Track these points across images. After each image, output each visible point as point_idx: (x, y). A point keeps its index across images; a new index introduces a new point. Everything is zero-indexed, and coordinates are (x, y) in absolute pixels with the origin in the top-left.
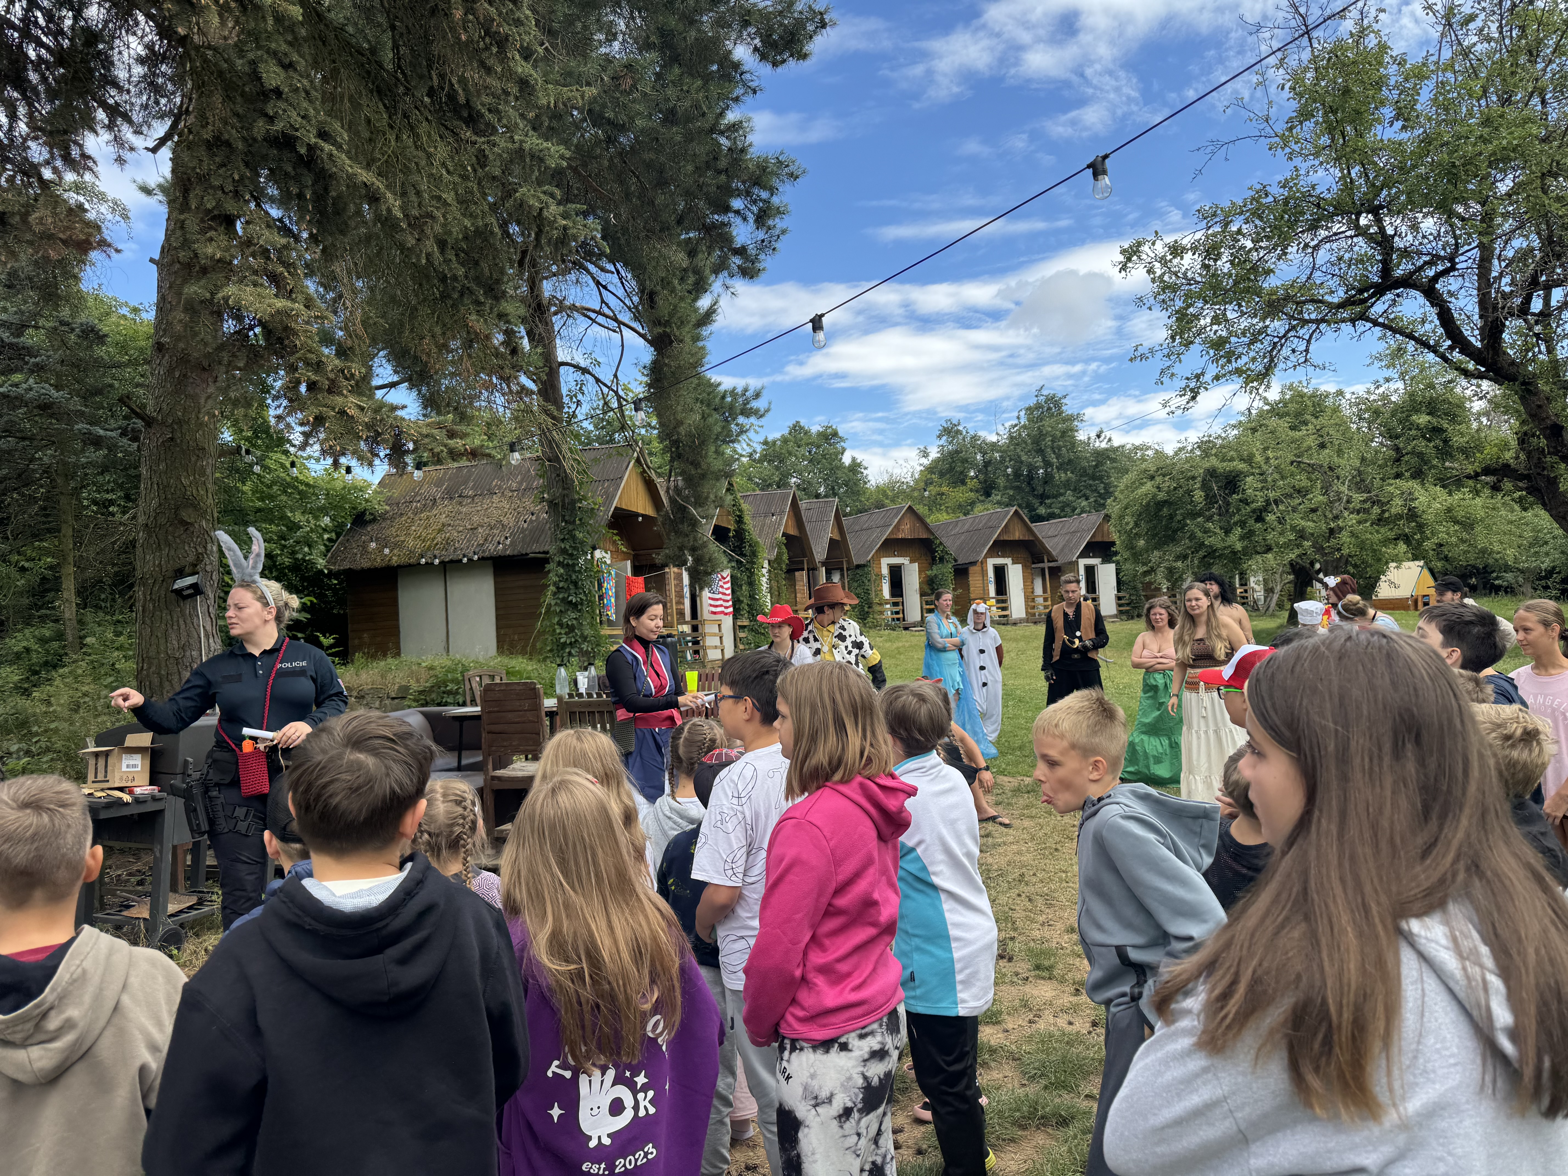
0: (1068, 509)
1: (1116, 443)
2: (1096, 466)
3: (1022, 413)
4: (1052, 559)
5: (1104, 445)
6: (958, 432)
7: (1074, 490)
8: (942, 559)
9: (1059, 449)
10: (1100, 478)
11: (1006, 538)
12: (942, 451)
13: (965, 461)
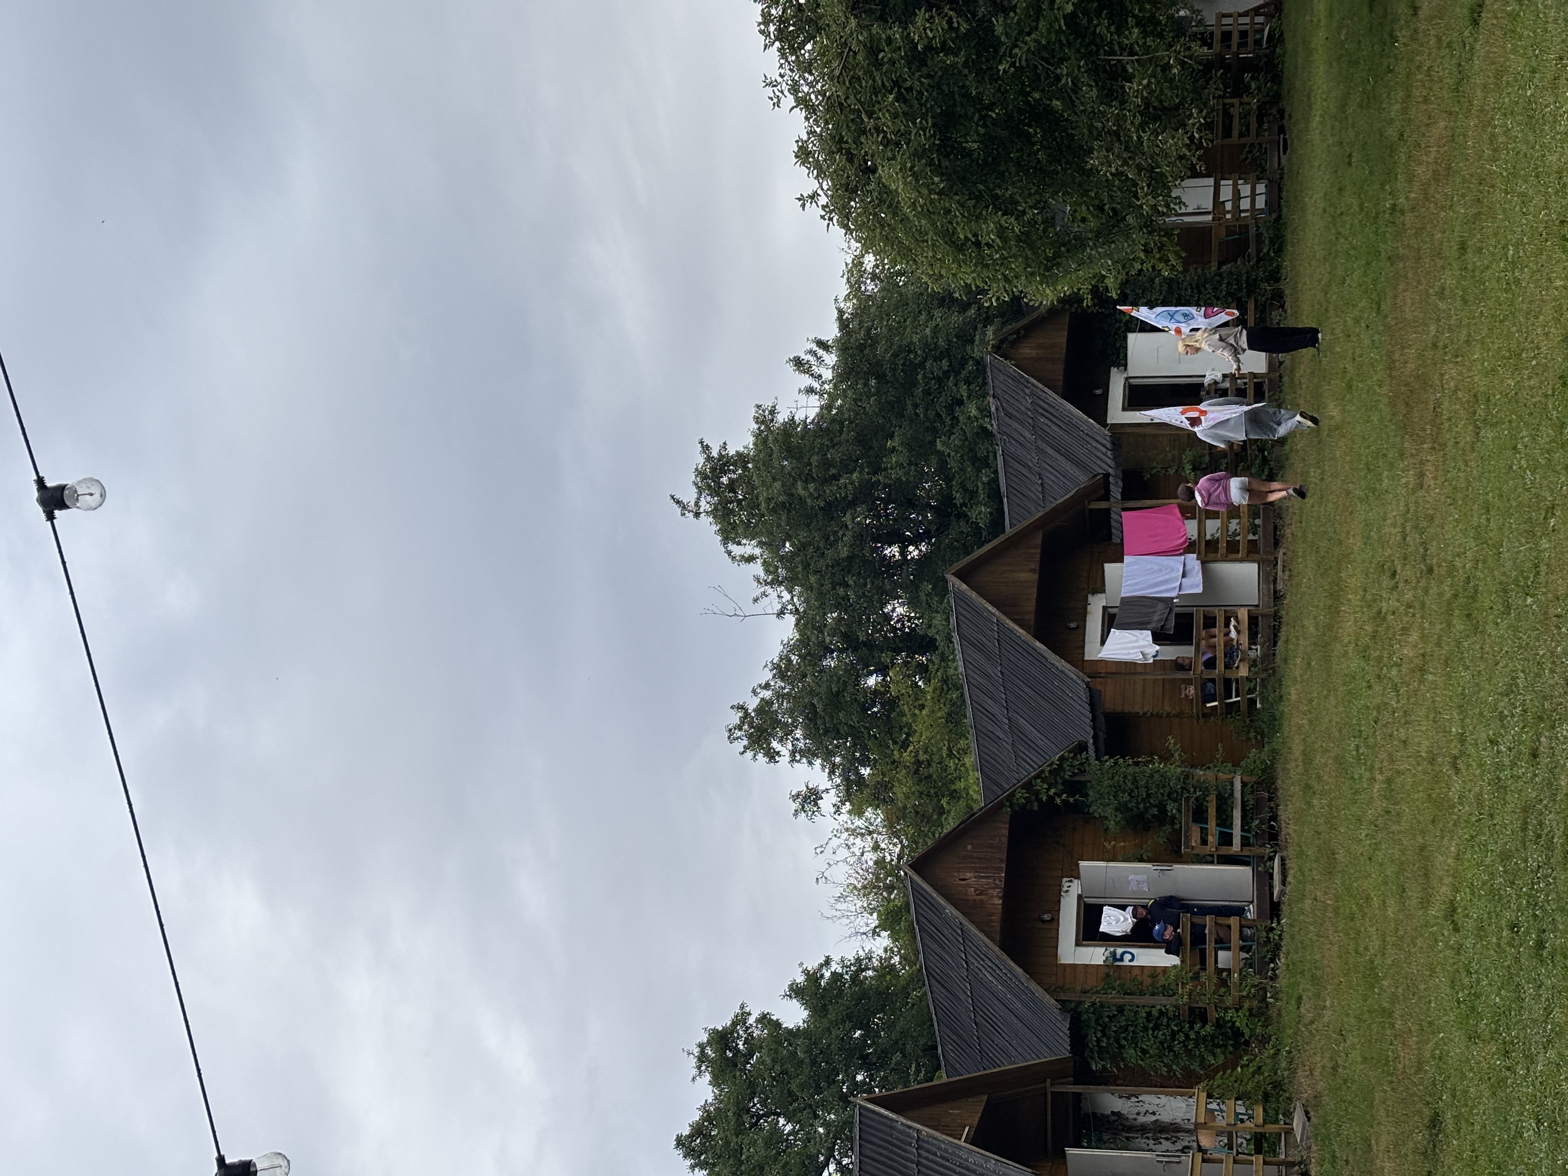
0: (982, 449)
1: (831, 332)
2: (880, 377)
3: (737, 550)
4: (1101, 489)
5: (831, 359)
6: (764, 708)
7: (934, 431)
8: (1076, 787)
9: (827, 464)
10: (912, 368)
11: (1031, 605)
12: (809, 754)
13: (835, 700)
